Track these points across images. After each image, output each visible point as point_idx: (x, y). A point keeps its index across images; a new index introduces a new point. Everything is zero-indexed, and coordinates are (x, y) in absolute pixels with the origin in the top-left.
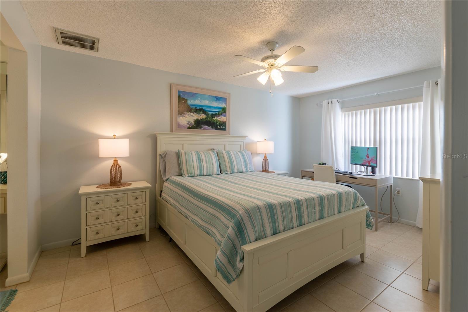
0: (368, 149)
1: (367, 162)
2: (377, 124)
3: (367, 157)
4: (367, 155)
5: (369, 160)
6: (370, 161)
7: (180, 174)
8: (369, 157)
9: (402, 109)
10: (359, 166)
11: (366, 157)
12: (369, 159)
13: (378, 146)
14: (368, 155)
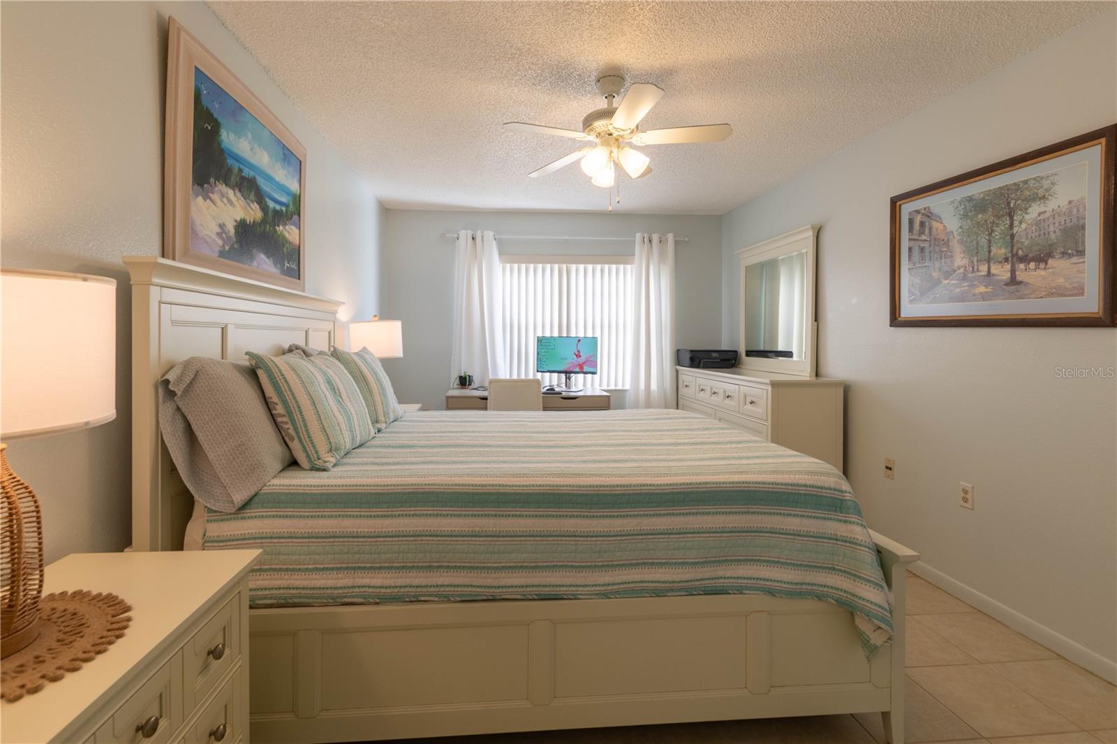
0: (579, 341)
1: (576, 366)
2: (565, 295)
3: (577, 356)
4: (577, 353)
5: (581, 363)
6: (584, 363)
7: (293, 464)
8: (580, 356)
9: (602, 271)
10: (556, 374)
11: (575, 356)
12: (581, 360)
13: (598, 335)
14: (579, 352)
